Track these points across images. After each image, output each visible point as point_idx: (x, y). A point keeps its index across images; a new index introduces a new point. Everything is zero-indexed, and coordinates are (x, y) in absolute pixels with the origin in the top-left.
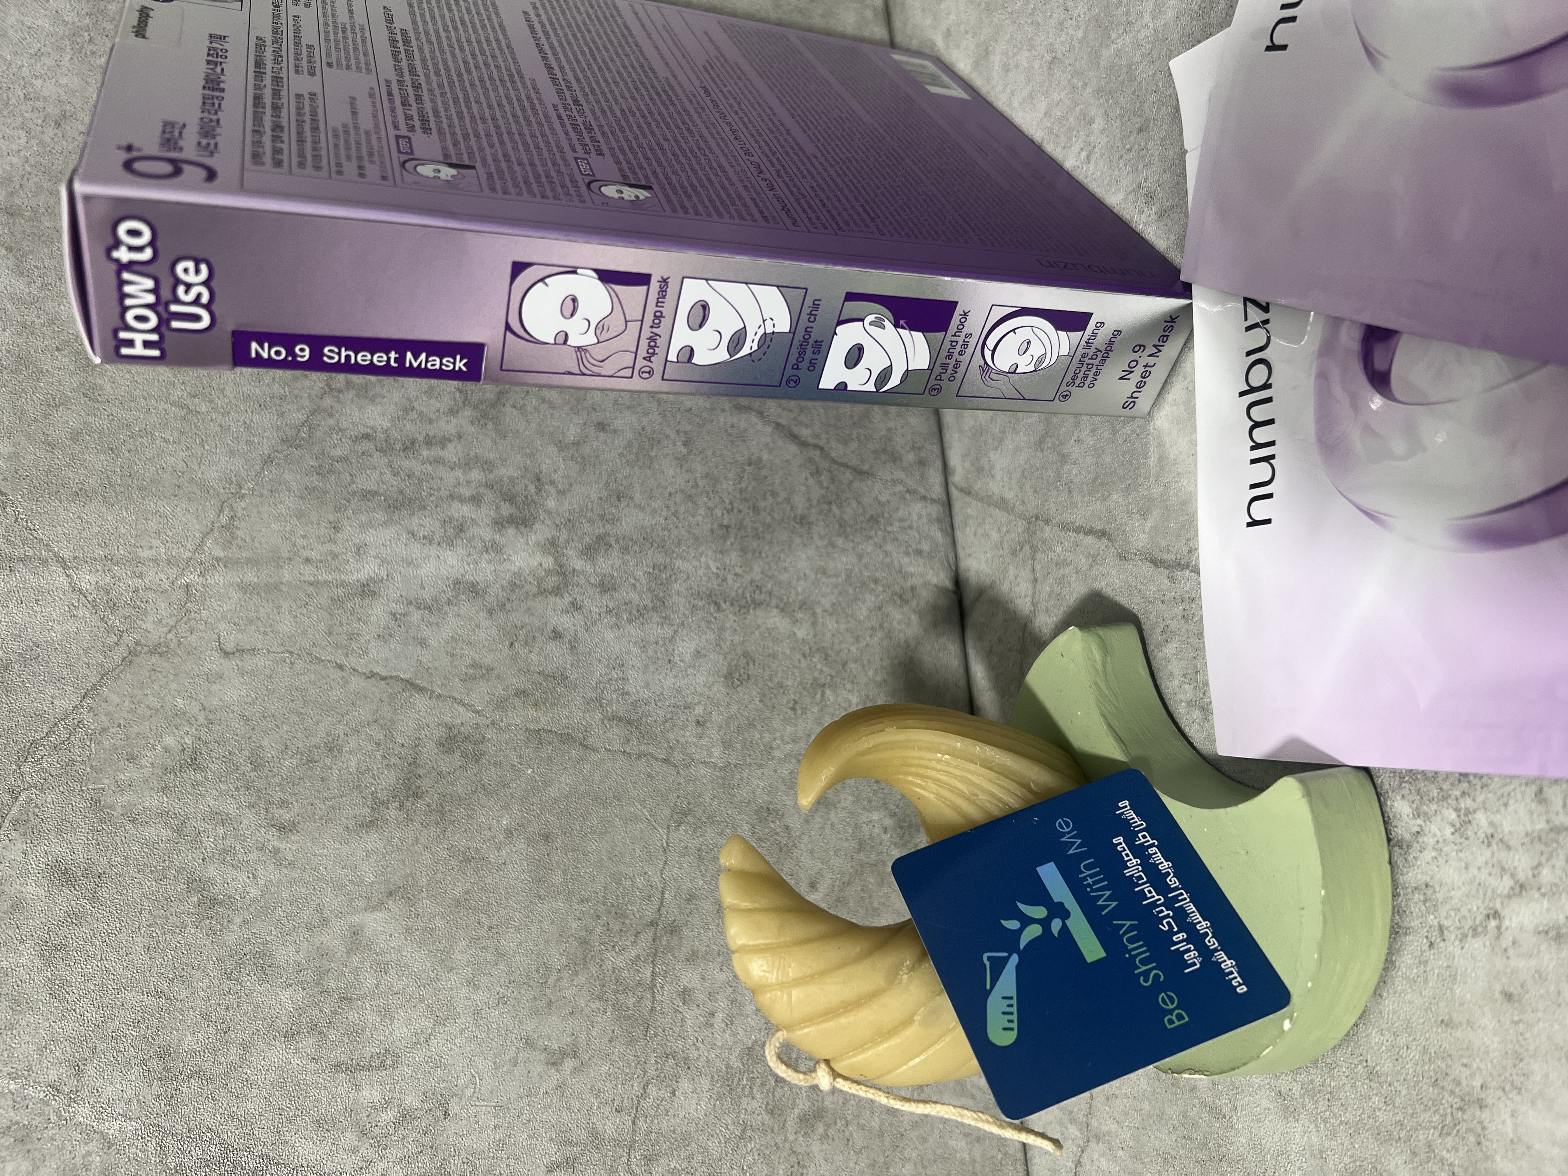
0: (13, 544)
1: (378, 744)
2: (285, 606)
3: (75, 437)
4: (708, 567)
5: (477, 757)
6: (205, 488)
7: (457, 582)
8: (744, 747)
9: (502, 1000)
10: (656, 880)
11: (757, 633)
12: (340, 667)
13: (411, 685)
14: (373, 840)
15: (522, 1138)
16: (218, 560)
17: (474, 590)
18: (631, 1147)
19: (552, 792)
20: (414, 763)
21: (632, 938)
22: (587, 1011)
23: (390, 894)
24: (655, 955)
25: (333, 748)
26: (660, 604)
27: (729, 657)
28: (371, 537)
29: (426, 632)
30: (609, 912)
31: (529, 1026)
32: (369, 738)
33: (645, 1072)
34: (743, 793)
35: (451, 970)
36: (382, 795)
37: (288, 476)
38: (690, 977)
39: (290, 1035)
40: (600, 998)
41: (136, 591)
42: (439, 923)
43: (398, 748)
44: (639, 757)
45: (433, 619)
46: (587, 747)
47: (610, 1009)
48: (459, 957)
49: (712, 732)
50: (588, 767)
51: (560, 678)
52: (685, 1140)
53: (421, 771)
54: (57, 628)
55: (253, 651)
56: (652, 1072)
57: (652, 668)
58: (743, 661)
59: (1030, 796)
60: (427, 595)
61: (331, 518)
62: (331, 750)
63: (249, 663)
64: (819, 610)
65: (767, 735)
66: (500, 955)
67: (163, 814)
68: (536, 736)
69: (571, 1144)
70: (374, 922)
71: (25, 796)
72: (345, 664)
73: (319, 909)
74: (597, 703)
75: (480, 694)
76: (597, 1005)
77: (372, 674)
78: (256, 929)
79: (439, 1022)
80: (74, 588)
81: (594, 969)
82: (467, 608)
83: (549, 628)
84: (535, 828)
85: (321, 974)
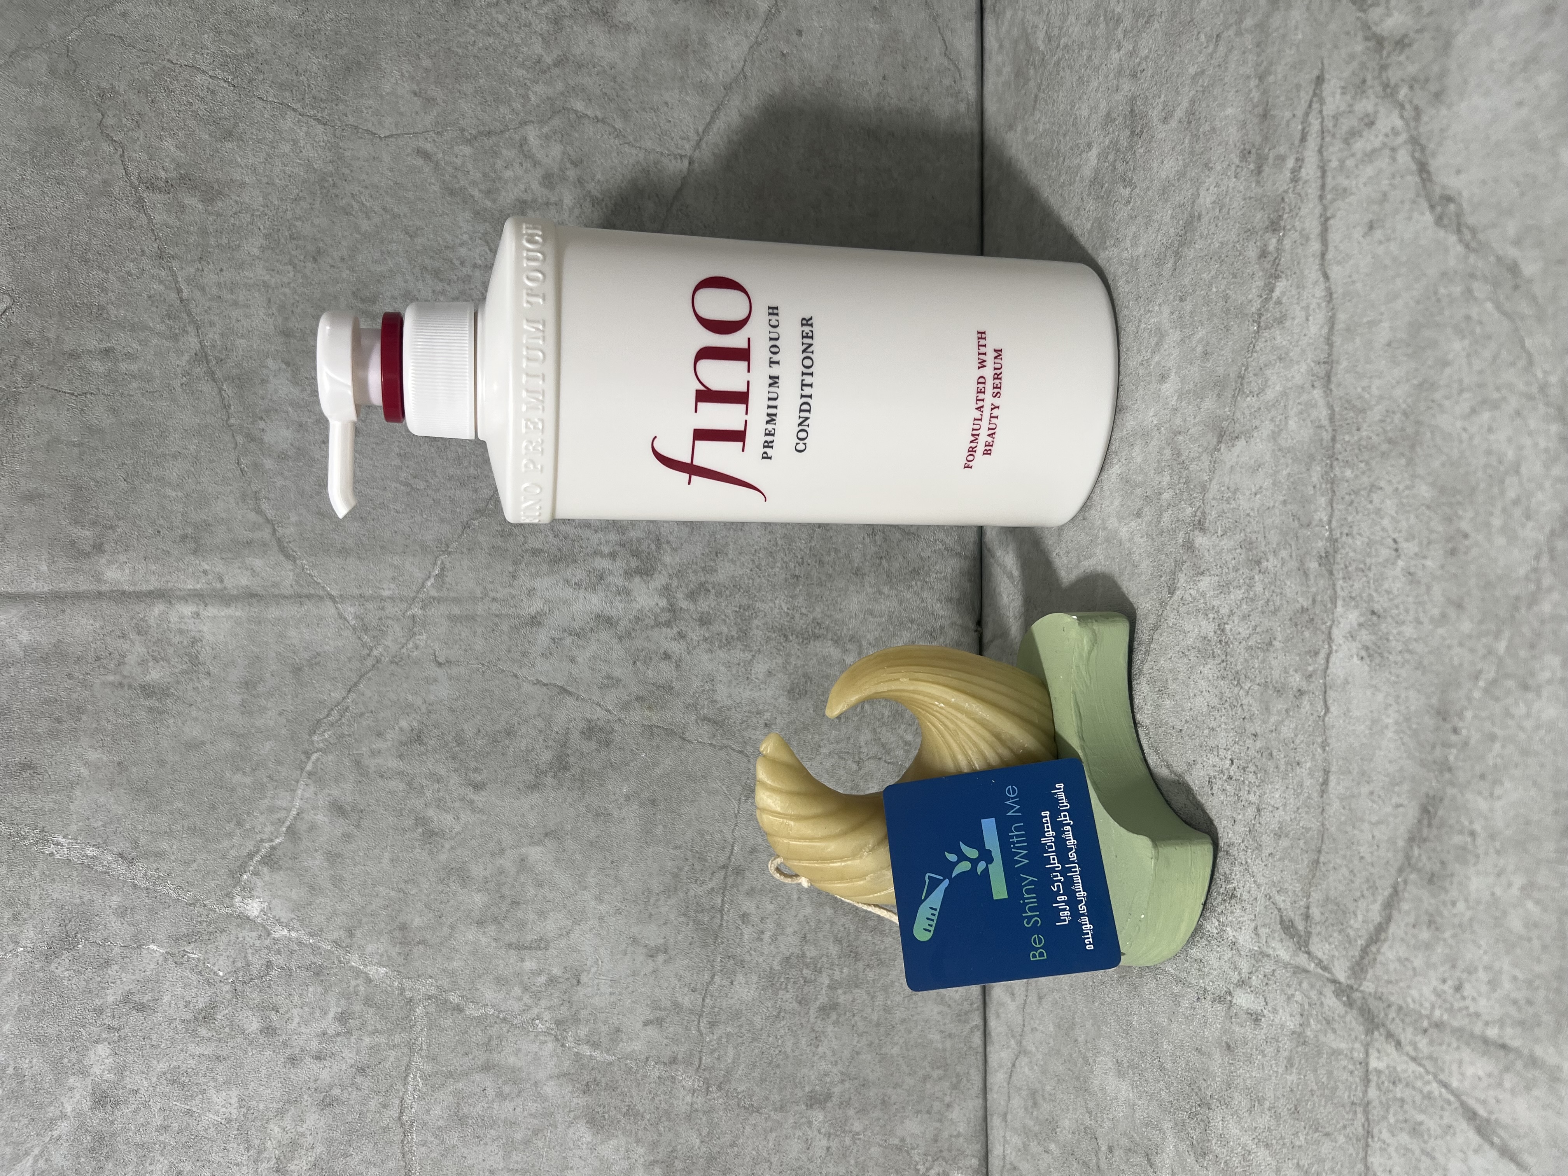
0: (301, 586)
1: (540, 731)
2: (479, 631)
4: (781, 608)
5: (608, 744)
6: (424, 548)
7: (598, 616)
8: (799, 744)
9: (618, 911)
10: (729, 836)
11: (815, 659)
12: (516, 676)
13: (563, 690)
14: (535, 798)
15: (628, 1002)
16: (434, 598)
17: (609, 622)
18: (700, 1016)
19: (659, 771)
20: (565, 745)
21: (709, 876)
22: (676, 923)
23: (546, 835)
24: (725, 889)
25: (510, 733)
26: (744, 634)
27: (793, 677)
28: (538, 583)
29: (575, 652)
30: (694, 857)
31: (635, 930)
32: (535, 726)
33: (713, 966)
35: (585, 888)
36: (543, 767)
37: (481, 538)
38: (749, 906)
39: (481, 923)
40: (685, 915)
41: (380, 619)
42: (578, 856)
43: (554, 734)
44: (721, 749)
45: (580, 643)
46: (684, 739)
47: (691, 923)
48: (591, 880)
50: (684, 753)
51: (668, 688)
52: (737, 1015)
53: (569, 752)
54: (331, 643)
55: (457, 663)
56: (718, 967)
57: (734, 683)
58: (803, 680)
60: (576, 625)
61: (511, 569)
62: (509, 734)
63: (454, 671)
64: (864, 643)
65: (817, 736)
66: (618, 880)
67: (400, 773)
68: (650, 730)
69: (660, 1009)
70: (535, 853)
71: (314, 757)
72: (519, 674)
73: (499, 842)
74: (694, 707)
75: (611, 699)
76: (682, 919)
77: (539, 682)
78: (459, 851)
79: (576, 922)
80: (341, 616)
81: (682, 895)
82: (604, 635)
83: (662, 651)
84: (646, 795)
85: (500, 885)
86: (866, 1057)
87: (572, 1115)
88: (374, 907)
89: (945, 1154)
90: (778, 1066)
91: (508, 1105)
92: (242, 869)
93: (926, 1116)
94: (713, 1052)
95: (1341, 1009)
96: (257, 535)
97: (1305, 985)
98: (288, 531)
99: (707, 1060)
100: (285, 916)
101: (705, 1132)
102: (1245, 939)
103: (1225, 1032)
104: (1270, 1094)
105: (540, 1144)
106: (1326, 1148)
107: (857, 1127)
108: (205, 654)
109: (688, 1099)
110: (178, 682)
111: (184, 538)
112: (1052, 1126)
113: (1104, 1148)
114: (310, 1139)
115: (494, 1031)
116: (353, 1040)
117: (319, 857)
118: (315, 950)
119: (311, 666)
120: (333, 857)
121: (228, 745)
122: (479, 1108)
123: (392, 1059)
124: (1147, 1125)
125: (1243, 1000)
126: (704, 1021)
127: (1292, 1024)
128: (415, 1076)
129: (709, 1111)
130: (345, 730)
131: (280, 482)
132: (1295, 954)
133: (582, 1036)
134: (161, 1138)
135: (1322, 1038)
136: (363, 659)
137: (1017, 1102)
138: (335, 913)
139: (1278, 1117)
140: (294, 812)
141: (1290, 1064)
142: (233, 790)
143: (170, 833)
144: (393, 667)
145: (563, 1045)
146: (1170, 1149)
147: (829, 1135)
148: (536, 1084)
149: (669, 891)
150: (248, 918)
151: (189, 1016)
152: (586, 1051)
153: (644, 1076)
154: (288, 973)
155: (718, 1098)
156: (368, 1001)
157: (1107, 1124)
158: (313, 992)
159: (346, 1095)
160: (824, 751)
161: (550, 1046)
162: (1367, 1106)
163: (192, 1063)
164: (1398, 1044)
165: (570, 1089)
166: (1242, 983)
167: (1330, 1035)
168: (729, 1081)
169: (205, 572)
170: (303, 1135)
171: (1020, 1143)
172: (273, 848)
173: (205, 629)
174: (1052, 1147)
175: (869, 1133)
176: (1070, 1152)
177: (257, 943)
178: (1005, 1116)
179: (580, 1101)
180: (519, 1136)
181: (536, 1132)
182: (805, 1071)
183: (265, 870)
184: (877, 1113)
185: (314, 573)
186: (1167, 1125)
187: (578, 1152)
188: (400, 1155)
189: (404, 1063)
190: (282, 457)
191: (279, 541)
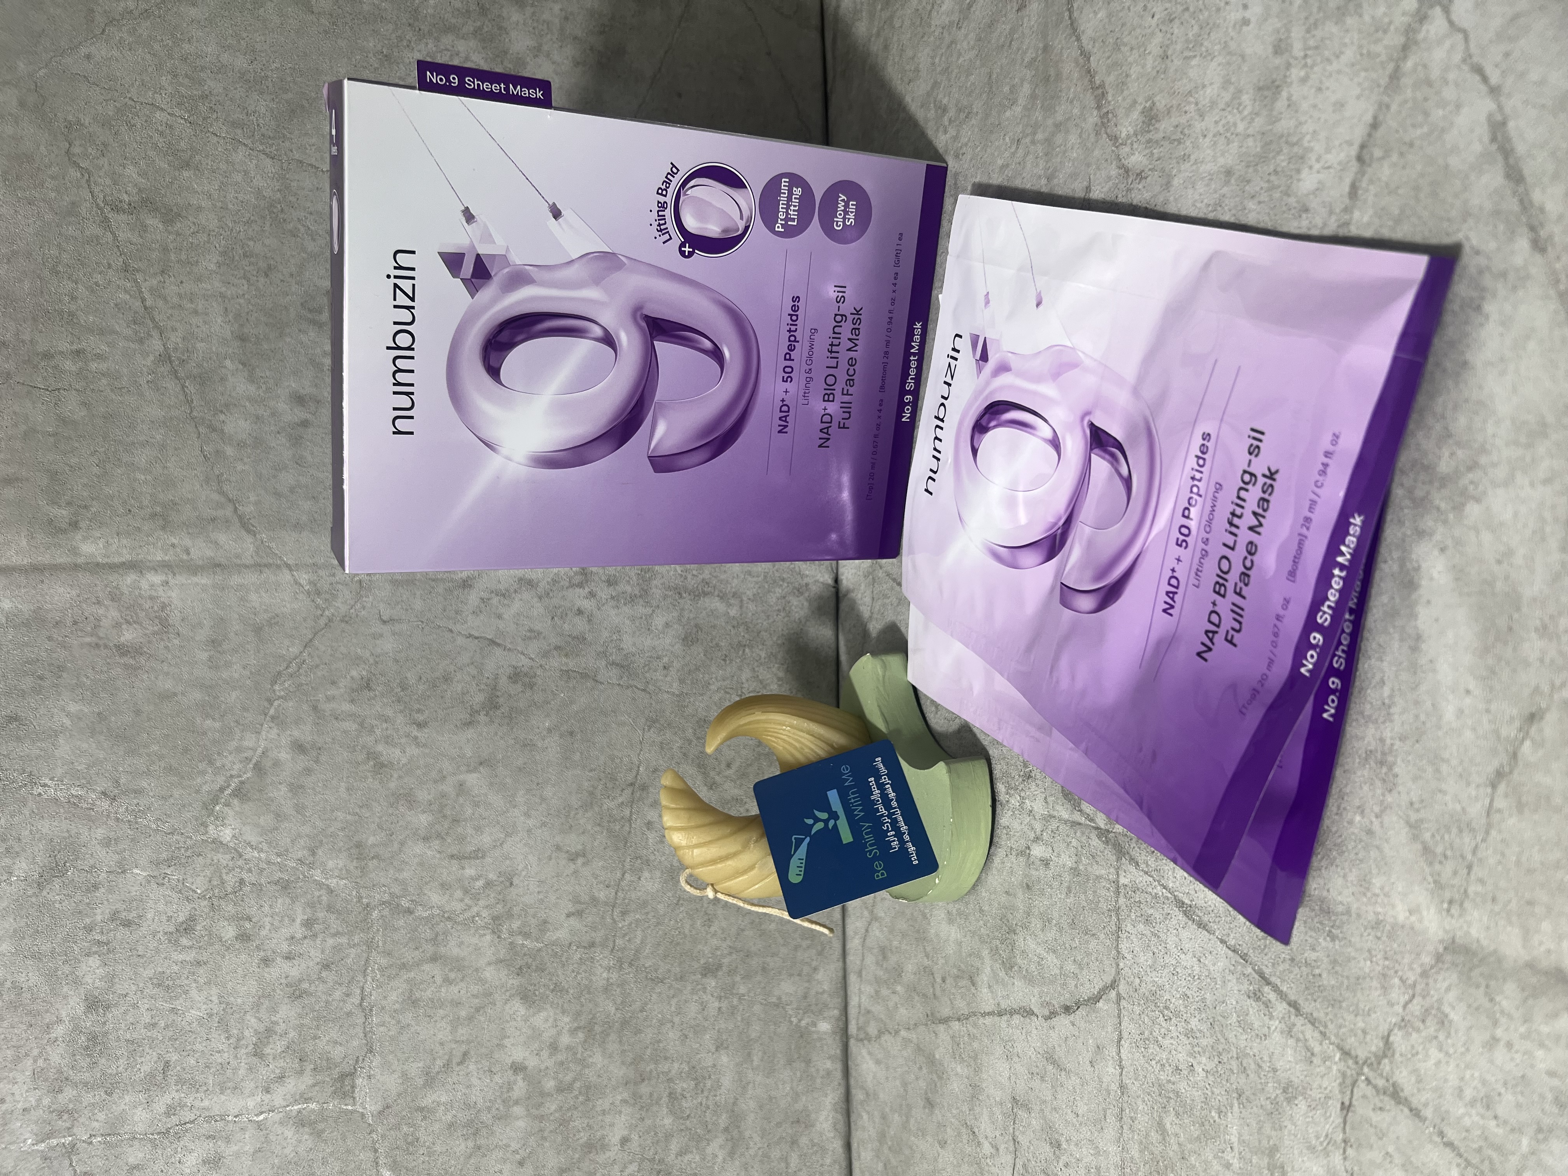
0: (262, 557)
1: (474, 677)
2: (418, 593)
3: (292, 490)
4: (676, 571)
5: (531, 686)
7: (521, 580)
8: (692, 683)
9: (544, 824)
10: (635, 760)
11: (704, 612)
12: (451, 631)
13: (492, 642)
14: (470, 733)
15: (553, 898)
17: (530, 584)
18: (614, 907)
19: (575, 707)
20: (495, 688)
21: (620, 792)
22: (592, 832)
23: (481, 764)
24: (632, 802)
25: (447, 679)
26: (645, 593)
27: (686, 627)
29: (501, 610)
30: (606, 777)
31: (558, 839)
32: (468, 673)
33: (623, 866)
34: (689, 710)
35: (515, 807)
36: (476, 707)
39: (426, 839)
40: (599, 825)
41: (331, 584)
42: (508, 780)
43: (485, 680)
44: (628, 688)
45: (505, 602)
46: (597, 681)
47: (605, 831)
48: (520, 798)
49: (673, 672)
50: (597, 692)
51: (581, 639)
52: (645, 904)
53: (499, 694)
54: (288, 605)
55: (399, 621)
56: (627, 866)
57: (638, 633)
58: (695, 630)
59: (832, 751)
60: (501, 587)
63: (397, 627)
64: (745, 598)
66: (543, 799)
67: (353, 715)
68: (567, 674)
69: (580, 903)
70: (472, 779)
71: (276, 703)
72: (454, 629)
73: (440, 771)
74: (604, 654)
75: (533, 648)
76: (598, 828)
77: (470, 636)
78: (406, 780)
79: (508, 835)
80: (297, 582)
81: (597, 809)
82: (526, 595)
83: (576, 608)
84: (564, 728)
85: (442, 807)
86: (749, 933)
87: (508, 994)
88: (332, 829)
89: (813, 1008)
90: (678, 944)
91: (454, 989)
92: (215, 801)
93: (797, 978)
94: (625, 935)
95: (1102, 846)
96: (220, 513)
97: (1078, 834)
98: (248, 509)
99: (619, 942)
100: (253, 839)
101: (619, 1002)
102: (1039, 807)
103: (1026, 876)
104: (1056, 915)
105: (482, 1019)
106: (1093, 944)
107: (742, 989)
108: (175, 618)
109: (605, 975)
110: (149, 642)
111: (154, 515)
112: (898, 972)
113: (939, 980)
114: (283, 1026)
115: (440, 928)
116: (318, 942)
117: (284, 788)
118: (282, 867)
119: (271, 625)
120: (296, 789)
121: (197, 695)
122: (429, 993)
123: (352, 956)
124: (970, 955)
125: (1038, 851)
126: (617, 912)
127: (1069, 864)
128: (373, 970)
129: (622, 984)
130: (303, 680)
131: (240, 467)
132: (1072, 813)
133: (515, 928)
134: (149, 1034)
135: (1089, 869)
136: (317, 618)
137: (870, 960)
138: (299, 836)
139: (1061, 929)
140: (260, 751)
141: (1069, 889)
142: (205, 733)
143: (148, 773)
144: (343, 625)
145: (499, 937)
146: (988, 970)
147: (720, 998)
148: (477, 970)
149: (587, 806)
150: (221, 843)
151: (172, 929)
152: (520, 940)
153: (568, 959)
154: (258, 888)
155: (629, 973)
156: (330, 908)
157: (941, 961)
158: (281, 904)
159: (313, 988)
160: (712, 687)
161: (488, 937)
162: (1117, 910)
163: (176, 968)
164: (1137, 864)
165: (506, 972)
166: (1037, 839)
167: (1095, 867)
168: (638, 959)
169: (173, 545)
170: (276, 1023)
171: (872, 991)
172: (242, 783)
173: (174, 595)
174: (899, 988)
175: (752, 994)
176: (912, 989)
177: (231, 864)
178: (860, 974)
179: (514, 982)
180: (463, 1013)
181: (478, 1010)
182: (700, 947)
183: (236, 802)
184: (759, 978)
185: (273, 545)
186: (985, 953)
187: (513, 1023)
188: (362, 1035)
189: (364, 959)
190: (241, 445)
191: (240, 518)
